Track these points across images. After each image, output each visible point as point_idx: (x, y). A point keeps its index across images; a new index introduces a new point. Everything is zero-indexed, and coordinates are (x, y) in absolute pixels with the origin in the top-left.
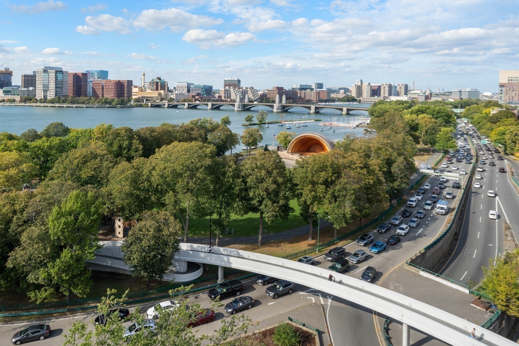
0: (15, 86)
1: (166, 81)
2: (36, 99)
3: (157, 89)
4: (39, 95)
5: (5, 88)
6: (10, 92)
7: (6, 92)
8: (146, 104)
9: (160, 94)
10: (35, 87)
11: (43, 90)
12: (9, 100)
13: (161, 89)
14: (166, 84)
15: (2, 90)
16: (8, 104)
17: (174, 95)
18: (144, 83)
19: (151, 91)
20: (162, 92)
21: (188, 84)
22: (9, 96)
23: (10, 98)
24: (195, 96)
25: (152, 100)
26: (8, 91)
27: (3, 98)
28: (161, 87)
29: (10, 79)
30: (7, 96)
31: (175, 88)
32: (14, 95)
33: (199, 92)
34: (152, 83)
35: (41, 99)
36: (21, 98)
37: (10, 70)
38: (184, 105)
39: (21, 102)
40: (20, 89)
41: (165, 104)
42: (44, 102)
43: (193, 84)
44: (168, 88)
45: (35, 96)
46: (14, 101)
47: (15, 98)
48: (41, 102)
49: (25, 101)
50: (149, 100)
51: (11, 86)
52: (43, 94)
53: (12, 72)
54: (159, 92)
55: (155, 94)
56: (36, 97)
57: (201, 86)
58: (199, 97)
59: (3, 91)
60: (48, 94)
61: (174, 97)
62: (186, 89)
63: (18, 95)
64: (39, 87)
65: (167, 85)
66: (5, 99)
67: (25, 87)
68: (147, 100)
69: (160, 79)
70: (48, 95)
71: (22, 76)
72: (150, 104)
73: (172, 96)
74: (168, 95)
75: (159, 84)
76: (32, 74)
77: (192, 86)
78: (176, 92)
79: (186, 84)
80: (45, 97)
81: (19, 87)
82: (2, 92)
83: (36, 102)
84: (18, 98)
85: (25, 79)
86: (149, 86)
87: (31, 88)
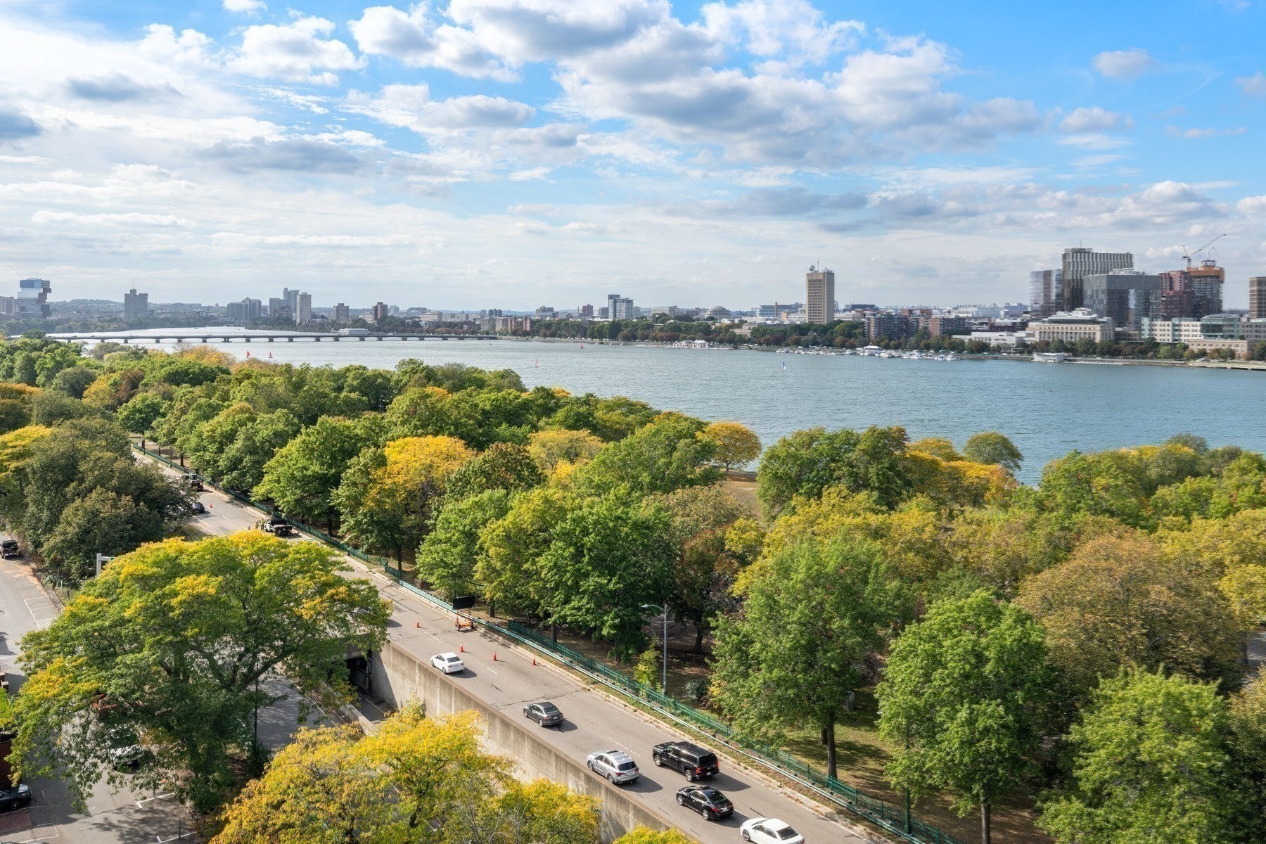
0: (1232, 312)
5: (1206, 319)
6: (1217, 328)
7: (1210, 330)
12: (1218, 351)
15: (1199, 323)
16: (1214, 363)
22: (1216, 340)
23: (1220, 346)
26: (1214, 325)
27: (1201, 347)
29: (1218, 292)
30: (1211, 340)
32: (1231, 337)
36: (1250, 348)
37: (1219, 265)
39: (1251, 358)
40: (1244, 319)
46: (1232, 355)
47: (1233, 348)
51: (1220, 311)
53: (1221, 270)
59: (1202, 325)
63: (1242, 338)
66: (1208, 349)
67: (1260, 316)
71: (1252, 283)
81: (1241, 314)
82: (1199, 328)
84: (1241, 347)
85: (1259, 291)
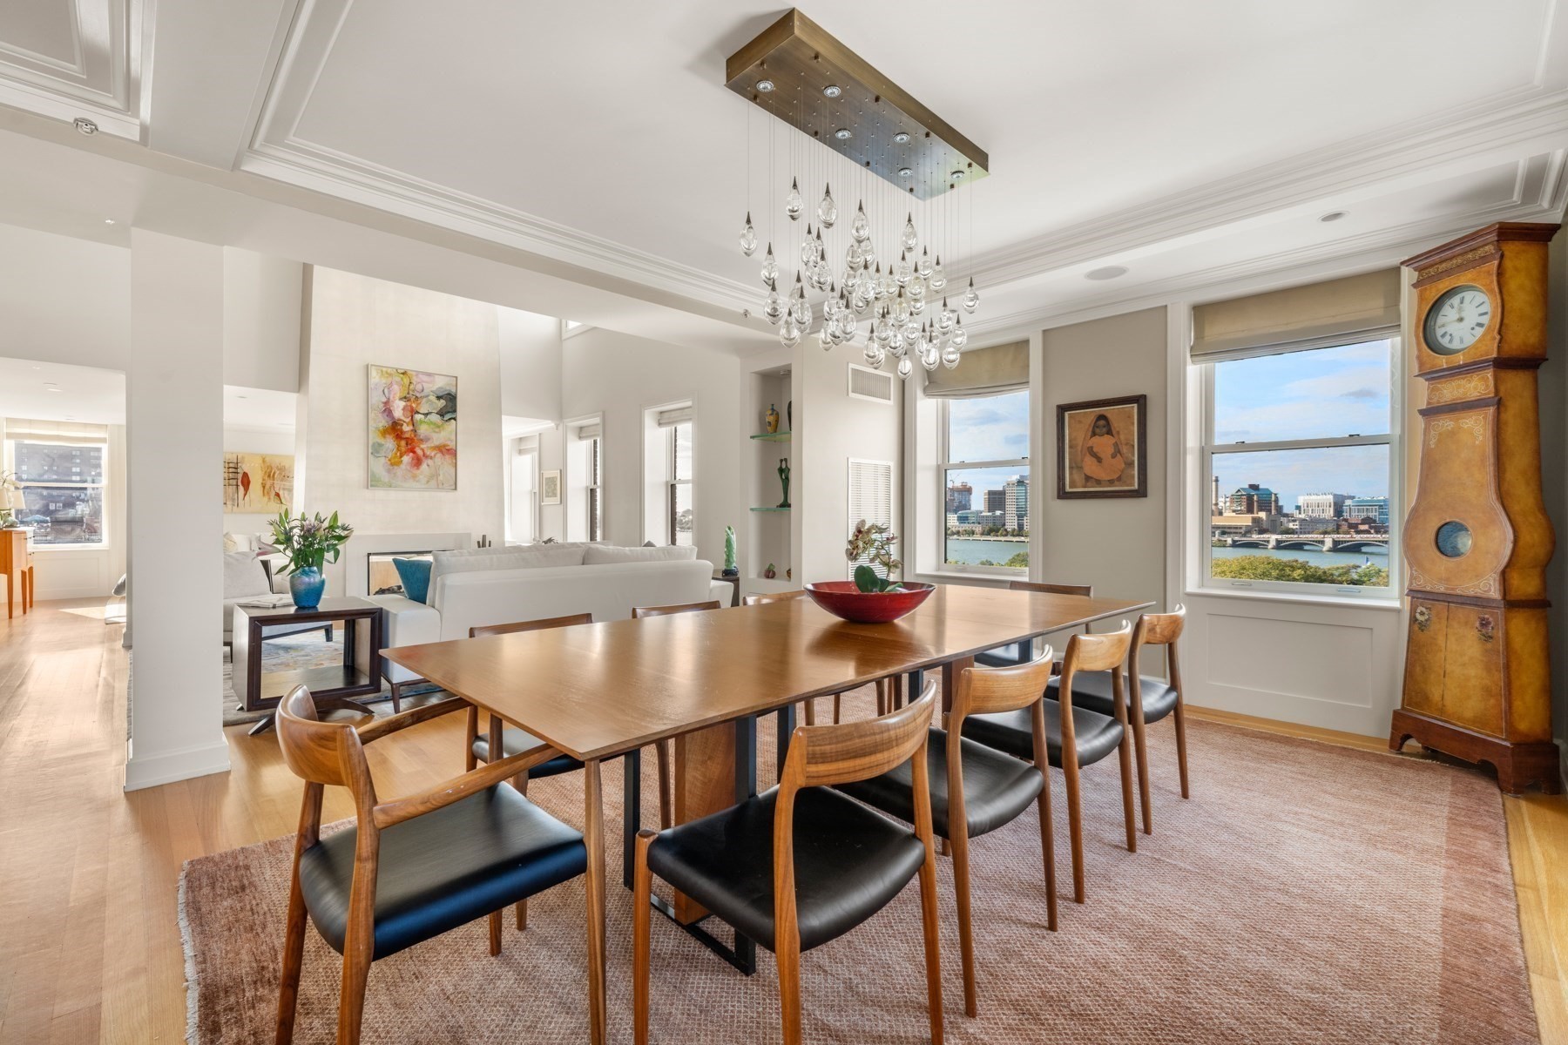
1: (1274, 491)
2: (1006, 530)
3: (1250, 510)
4: (1012, 524)
8: (1219, 540)
9: (1256, 521)
10: (1004, 510)
11: (1017, 514)
13: (1260, 510)
14: (1273, 499)
17: (1297, 523)
18: (1217, 497)
19: (1234, 514)
20: (1263, 515)
21: (1335, 496)
24: (1357, 524)
25: (1236, 533)
28: (1258, 506)
31: (1298, 508)
33: (1371, 515)
34: (1236, 498)
35: (1014, 530)
38: (1322, 542)
41: (1268, 542)
42: (1018, 535)
43: (1352, 498)
44: (1279, 509)
45: (1004, 525)
48: (1013, 535)
49: (989, 534)
50: (1230, 533)
52: (1016, 521)
54: (1255, 515)
55: (1246, 520)
56: (1006, 527)
57: (1379, 501)
58: (1371, 527)
60: (1025, 521)
61: (1295, 527)
62: (1332, 509)
64: (1011, 509)
65: (1277, 500)
68: (1223, 533)
69: (1254, 487)
70: (1025, 524)
72: (1229, 541)
73: (1291, 525)
74: (1278, 523)
75: (1255, 498)
76: (1001, 489)
77: (1348, 502)
78: (1302, 516)
79: (1331, 497)
80: (1021, 527)
83: (1006, 535)
86: (1228, 504)
87: (998, 513)
